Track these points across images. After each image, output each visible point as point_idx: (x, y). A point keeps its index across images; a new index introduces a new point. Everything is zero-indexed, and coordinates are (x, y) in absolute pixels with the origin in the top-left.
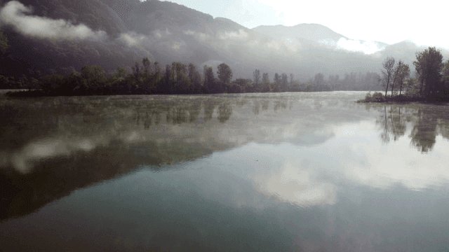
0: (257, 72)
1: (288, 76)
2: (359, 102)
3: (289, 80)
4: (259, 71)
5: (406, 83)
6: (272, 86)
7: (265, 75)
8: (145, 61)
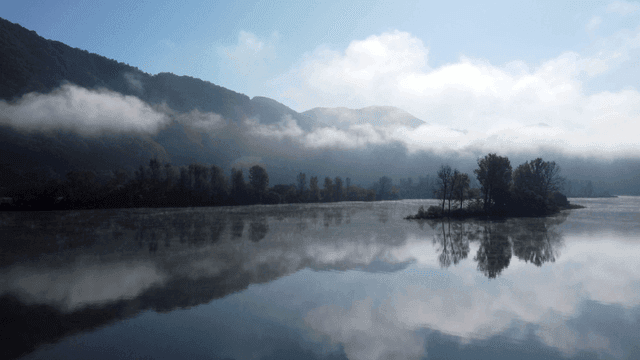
0: (302, 177)
1: (344, 179)
2: (409, 218)
3: (344, 186)
4: (304, 175)
5: (467, 194)
6: (322, 193)
7: (314, 180)
8: (154, 163)
